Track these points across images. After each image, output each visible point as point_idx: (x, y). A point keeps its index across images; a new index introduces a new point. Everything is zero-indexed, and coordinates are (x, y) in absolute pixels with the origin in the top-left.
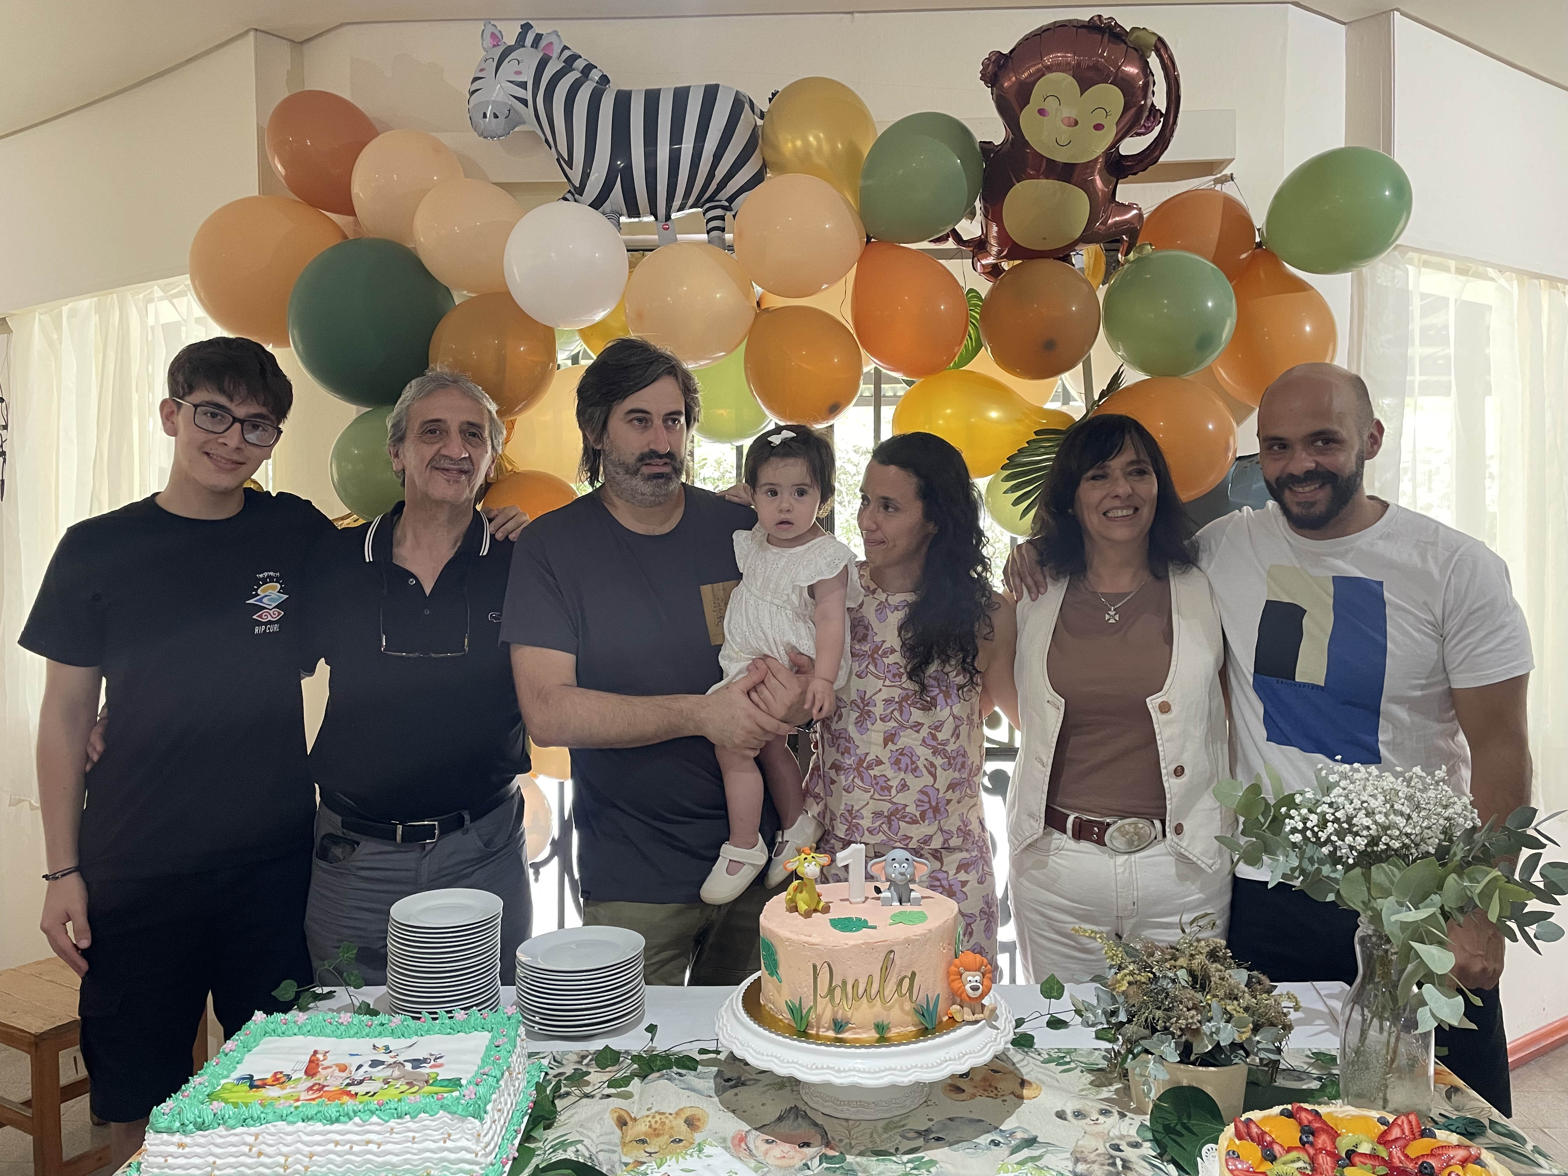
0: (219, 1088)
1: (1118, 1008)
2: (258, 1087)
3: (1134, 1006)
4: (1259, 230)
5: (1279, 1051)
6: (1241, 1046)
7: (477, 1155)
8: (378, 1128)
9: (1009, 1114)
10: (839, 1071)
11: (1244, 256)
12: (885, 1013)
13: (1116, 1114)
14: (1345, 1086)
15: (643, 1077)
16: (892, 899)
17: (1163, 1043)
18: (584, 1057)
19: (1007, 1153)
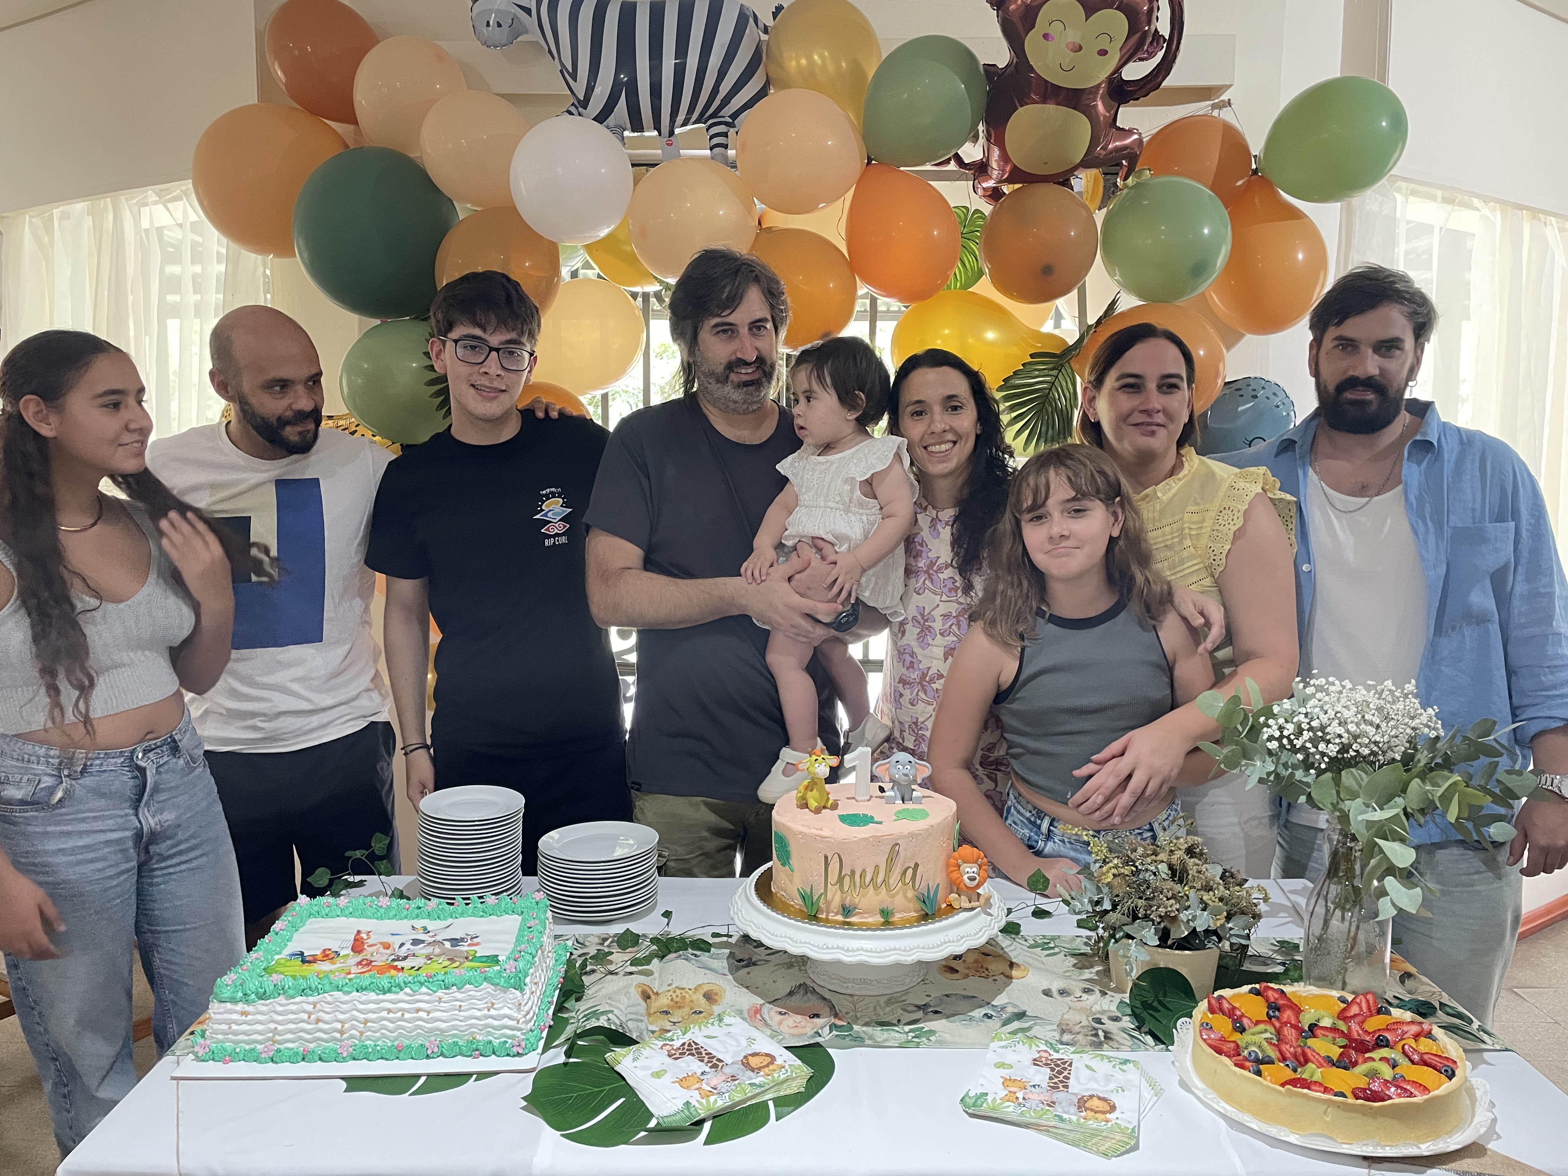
0: (274, 962)
1: (1102, 898)
2: (309, 962)
3: (1117, 896)
4: (1255, 157)
5: (1248, 937)
6: (1215, 933)
7: (518, 1022)
8: (427, 998)
9: (1000, 992)
10: (848, 950)
11: (1240, 183)
12: (889, 900)
13: (1098, 992)
14: (1308, 970)
15: (663, 957)
16: (895, 798)
17: (1144, 929)
18: (605, 940)
19: (999, 1024)
